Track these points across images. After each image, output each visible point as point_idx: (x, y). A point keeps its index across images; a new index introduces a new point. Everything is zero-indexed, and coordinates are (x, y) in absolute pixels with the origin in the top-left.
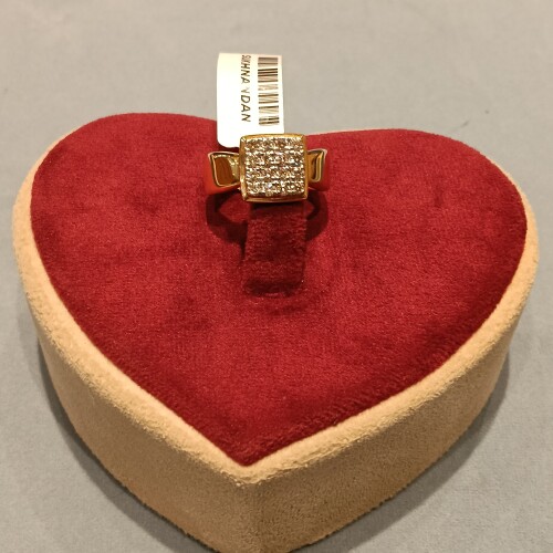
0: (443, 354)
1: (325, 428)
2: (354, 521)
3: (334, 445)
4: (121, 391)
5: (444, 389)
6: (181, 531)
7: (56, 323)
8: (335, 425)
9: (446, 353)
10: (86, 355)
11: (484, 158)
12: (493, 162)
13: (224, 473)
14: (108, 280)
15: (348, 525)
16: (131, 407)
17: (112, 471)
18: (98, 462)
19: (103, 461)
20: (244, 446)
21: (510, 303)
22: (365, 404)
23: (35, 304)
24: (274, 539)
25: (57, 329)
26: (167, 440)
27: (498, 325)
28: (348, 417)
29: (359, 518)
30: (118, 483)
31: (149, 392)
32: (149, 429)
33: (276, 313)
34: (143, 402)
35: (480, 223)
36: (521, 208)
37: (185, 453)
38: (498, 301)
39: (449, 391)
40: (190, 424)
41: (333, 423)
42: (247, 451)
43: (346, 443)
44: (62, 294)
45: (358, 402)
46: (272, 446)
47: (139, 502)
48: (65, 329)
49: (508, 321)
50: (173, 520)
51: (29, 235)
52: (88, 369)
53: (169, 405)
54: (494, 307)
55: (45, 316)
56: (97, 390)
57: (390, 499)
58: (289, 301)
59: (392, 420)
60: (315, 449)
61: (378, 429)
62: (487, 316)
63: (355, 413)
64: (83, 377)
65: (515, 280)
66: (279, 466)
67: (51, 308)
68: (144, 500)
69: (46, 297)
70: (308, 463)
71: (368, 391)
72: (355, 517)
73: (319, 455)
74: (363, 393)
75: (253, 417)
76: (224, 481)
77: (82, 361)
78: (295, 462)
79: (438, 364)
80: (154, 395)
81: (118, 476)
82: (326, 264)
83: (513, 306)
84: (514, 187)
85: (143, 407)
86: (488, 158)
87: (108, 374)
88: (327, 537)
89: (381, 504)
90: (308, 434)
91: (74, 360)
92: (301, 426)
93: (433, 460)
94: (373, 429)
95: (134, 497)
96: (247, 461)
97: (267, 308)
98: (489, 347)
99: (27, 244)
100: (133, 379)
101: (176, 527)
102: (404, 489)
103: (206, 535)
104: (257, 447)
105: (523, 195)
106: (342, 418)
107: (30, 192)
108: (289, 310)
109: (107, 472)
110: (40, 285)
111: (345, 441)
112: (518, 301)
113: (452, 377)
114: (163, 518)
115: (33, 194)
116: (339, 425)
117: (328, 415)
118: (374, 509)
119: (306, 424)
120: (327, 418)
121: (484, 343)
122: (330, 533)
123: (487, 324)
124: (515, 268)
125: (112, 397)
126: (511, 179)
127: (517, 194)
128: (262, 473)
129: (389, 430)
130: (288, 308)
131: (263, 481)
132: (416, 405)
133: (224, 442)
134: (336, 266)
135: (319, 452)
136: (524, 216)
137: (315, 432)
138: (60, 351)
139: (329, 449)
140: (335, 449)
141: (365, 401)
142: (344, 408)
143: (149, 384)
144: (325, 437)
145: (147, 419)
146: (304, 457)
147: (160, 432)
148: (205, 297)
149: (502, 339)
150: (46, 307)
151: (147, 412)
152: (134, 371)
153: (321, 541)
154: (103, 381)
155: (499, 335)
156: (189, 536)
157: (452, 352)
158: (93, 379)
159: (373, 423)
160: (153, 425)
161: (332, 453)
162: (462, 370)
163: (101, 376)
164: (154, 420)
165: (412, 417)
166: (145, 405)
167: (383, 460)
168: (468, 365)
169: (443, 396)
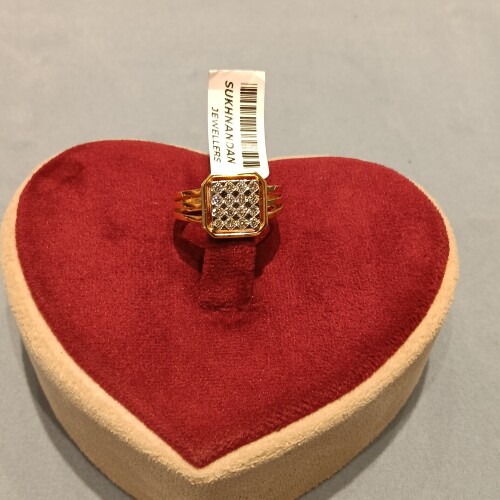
1: (269, 433)
3: (277, 449)
4: (91, 397)
5: (374, 396)
7: (35, 334)
8: (279, 430)
9: (377, 364)
10: (61, 363)
13: (179, 474)
16: (99, 413)
17: (87, 454)
19: (79, 445)
21: (434, 317)
22: (304, 412)
23: (18, 316)
25: (35, 339)
27: (423, 337)
28: (289, 423)
30: (93, 465)
31: (115, 398)
32: (115, 433)
33: (229, 327)
34: (110, 408)
37: (146, 455)
39: (379, 397)
40: (151, 429)
41: (277, 428)
43: (288, 446)
44: (41, 308)
45: (299, 410)
46: (222, 451)
47: (111, 482)
48: (43, 339)
49: (431, 334)
51: (14, 252)
52: (62, 376)
53: (133, 412)
54: (420, 321)
55: (26, 327)
56: (70, 395)
57: (327, 479)
58: (240, 316)
59: (329, 425)
60: (260, 452)
61: (316, 432)
62: (412, 329)
63: (296, 419)
66: (228, 467)
67: (31, 320)
68: (114, 481)
69: (27, 310)
70: (254, 464)
71: (308, 400)
73: (264, 457)
74: (304, 402)
77: (58, 368)
78: (243, 464)
79: (370, 373)
81: (92, 459)
83: (435, 320)
84: (438, 212)
85: (110, 413)
86: (416, 184)
87: (81, 381)
89: (320, 484)
90: (254, 439)
91: (52, 368)
93: (365, 445)
94: (312, 433)
95: (106, 477)
96: (201, 464)
97: (221, 321)
98: (414, 358)
99: (12, 260)
100: (102, 386)
102: (339, 471)
104: (209, 452)
106: (285, 424)
107: (15, 213)
108: (239, 323)
109: (83, 454)
110: (22, 299)
111: (287, 444)
112: (440, 316)
113: (381, 385)
115: (18, 214)
116: (282, 430)
117: (271, 422)
118: (313, 489)
119: (252, 430)
120: (270, 425)
121: (410, 354)
123: (413, 336)
125: (83, 402)
128: (214, 474)
129: (327, 431)
130: (239, 321)
131: (214, 481)
132: (349, 412)
133: (179, 447)
135: (263, 455)
136: (447, 239)
137: (260, 437)
139: (273, 452)
140: (278, 452)
141: (305, 409)
142: (287, 416)
144: (269, 441)
145: (113, 423)
146: (250, 460)
147: (124, 435)
150: (27, 319)
151: (114, 417)
152: (102, 378)
154: (76, 388)
155: (423, 347)
157: (382, 363)
158: (67, 386)
159: (312, 428)
160: (119, 429)
161: (274, 455)
162: (390, 380)
163: (74, 383)
164: (120, 425)
165: (346, 421)
166: (112, 411)
167: (320, 454)
168: (397, 374)
169: (374, 402)
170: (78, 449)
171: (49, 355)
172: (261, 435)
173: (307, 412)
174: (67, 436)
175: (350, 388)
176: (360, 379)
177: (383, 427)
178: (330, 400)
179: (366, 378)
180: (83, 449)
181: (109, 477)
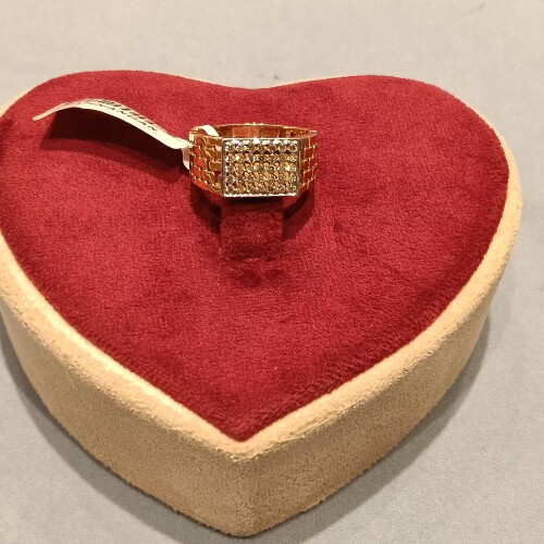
0: (433, 311)
1: (319, 396)
2: (347, 485)
3: (330, 413)
4: (103, 372)
5: (436, 346)
6: (171, 508)
7: (26, 304)
8: (330, 393)
9: (437, 310)
10: (62, 336)
11: (458, 101)
12: (468, 105)
13: (219, 450)
14: (79, 253)
15: (341, 489)
16: (115, 388)
18: (77, 443)
20: (239, 421)
21: (497, 253)
22: (358, 369)
24: (270, 510)
25: (27, 310)
26: (157, 420)
27: (487, 276)
28: (342, 383)
29: (352, 481)
30: (100, 463)
31: (132, 371)
32: (136, 410)
34: (127, 382)
35: (461, 171)
36: (502, 153)
37: (176, 433)
38: (485, 251)
39: (441, 348)
40: (179, 402)
41: (327, 390)
42: (242, 427)
43: (342, 410)
45: (352, 366)
46: (267, 419)
47: (125, 481)
48: (36, 310)
49: (496, 272)
50: (161, 498)
52: (65, 350)
53: (155, 383)
54: (481, 258)
55: (13, 297)
56: (78, 373)
57: (381, 459)
58: (271, 266)
59: (386, 383)
60: (311, 419)
61: (374, 393)
62: (475, 269)
63: (349, 378)
64: (61, 359)
65: (500, 228)
66: (276, 439)
67: (19, 289)
68: (129, 479)
69: (12, 277)
70: (305, 433)
71: (361, 355)
72: (348, 481)
73: (315, 424)
74: (357, 357)
75: (245, 391)
76: (218, 458)
77: (58, 342)
78: (292, 434)
79: (429, 321)
80: (139, 374)
81: (100, 457)
83: (500, 256)
84: (492, 131)
85: (127, 388)
86: (463, 101)
87: (88, 354)
88: (321, 502)
89: (373, 465)
90: (303, 404)
92: (295, 396)
93: (423, 416)
94: (369, 393)
95: (118, 477)
96: (242, 436)
98: (479, 300)
100: (115, 358)
101: (165, 505)
102: (395, 449)
103: (197, 511)
104: (252, 421)
105: (501, 138)
106: (337, 384)
110: (4, 265)
111: (341, 408)
112: (504, 250)
113: (444, 333)
114: (150, 496)
116: (334, 392)
117: (322, 382)
118: (366, 471)
119: (300, 393)
120: (321, 386)
121: (473, 297)
122: (323, 498)
123: (476, 276)
124: (500, 216)
125: (94, 379)
126: (487, 122)
127: (496, 138)
128: (258, 447)
129: (385, 392)
130: (271, 272)
131: (259, 455)
132: (409, 366)
133: (216, 419)
135: (314, 421)
136: (505, 161)
137: (310, 401)
138: (33, 333)
139: (326, 418)
140: (331, 417)
141: (359, 365)
142: (338, 374)
143: (132, 363)
144: (321, 406)
145: (133, 399)
146: (301, 428)
147: (148, 412)
148: (183, 267)
149: (491, 290)
150: (13, 287)
151: (133, 392)
153: (315, 507)
155: (488, 287)
156: (179, 513)
157: (443, 307)
158: (72, 361)
159: (368, 387)
160: (140, 405)
161: (327, 422)
162: (454, 327)
163: (80, 357)
164: (141, 400)
165: (406, 378)
166: (130, 385)
167: (376, 423)
168: (460, 320)
169: (436, 354)
171: (45, 327)
172: (311, 398)
173: (361, 369)
175: (408, 339)
176: (418, 329)
178: (386, 354)
179: (425, 327)
181: (123, 476)
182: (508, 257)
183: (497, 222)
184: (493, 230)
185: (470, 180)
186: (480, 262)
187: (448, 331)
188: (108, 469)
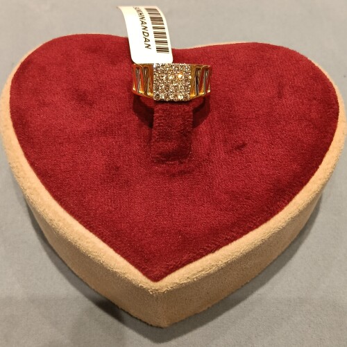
0: (284, 202)
1: (207, 254)
3: (213, 266)
4: (73, 231)
5: (284, 224)
6: (117, 306)
7: (29, 184)
9: (286, 202)
10: (49, 206)
11: (310, 62)
13: (141, 286)
14: (62, 154)
16: (79, 242)
17: (73, 269)
19: (66, 263)
21: (328, 164)
22: (233, 238)
23: (15, 170)
25: (29, 188)
26: (104, 264)
27: (320, 179)
28: (221, 247)
31: (91, 231)
32: (92, 256)
33: (174, 175)
34: (87, 238)
35: (308, 109)
37: (116, 273)
38: (320, 163)
39: (288, 224)
40: (119, 253)
41: (213, 251)
42: (156, 273)
43: (221, 263)
44: (32, 164)
45: (228, 237)
46: (172, 268)
48: (35, 189)
49: (326, 177)
51: (10, 123)
52: (51, 216)
54: (317, 168)
55: (21, 179)
56: (58, 230)
57: (247, 283)
58: (182, 167)
59: (251, 247)
60: (201, 269)
61: (242, 253)
62: (313, 174)
63: (227, 244)
64: (48, 221)
65: (331, 148)
66: (178, 281)
67: (25, 174)
68: (93, 287)
69: (22, 166)
70: (196, 278)
71: (234, 230)
73: (203, 272)
74: (232, 231)
75: (159, 250)
76: (141, 290)
77: (47, 210)
78: (188, 278)
79: (281, 208)
82: (206, 139)
83: (330, 166)
84: (331, 84)
85: (87, 242)
87: (64, 219)
90: (195, 259)
91: (42, 210)
92: (191, 255)
93: (275, 258)
94: (238, 254)
96: (156, 279)
97: (168, 172)
98: (314, 195)
99: (8, 129)
100: (80, 223)
102: (256, 276)
103: (132, 311)
104: (163, 270)
106: (218, 247)
107: (9, 93)
108: (182, 173)
110: (18, 158)
112: (333, 162)
113: (290, 217)
115: (11, 94)
116: (216, 252)
117: (208, 247)
118: (238, 290)
119: (194, 253)
120: (208, 249)
121: (310, 193)
123: (313, 179)
124: (331, 140)
125: (67, 235)
126: (328, 77)
128: (167, 286)
129: (249, 252)
130: (181, 171)
131: (167, 290)
132: (266, 237)
133: (141, 267)
134: (213, 141)
136: (337, 103)
138: (32, 203)
139: (210, 269)
140: (214, 268)
141: (233, 236)
142: (219, 242)
144: (207, 261)
145: (90, 250)
146: (193, 275)
147: (99, 259)
148: (127, 165)
150: (22, 173)
151: (91, 245)
154: (61, 224)
155: (321, 186)
156: (122, 310)
157: (290, 199)
159: (239, 250)
160: (94, 254)
161: (211, 271)
162: (297, 212)
163: (59, 221)
164: (95, 251)
165: (264, 243)
166: (89, 240)
167: (244, 267)
168: (301, 208)
169: (284, 228)
170: (66, 265)
171: (39, 200)
172: (201, 256)
173: (235, 238)
174: (58, 256)
175: (266, 220)
176: (273, 214)
177: (288, 244)
178: (251, 229)
179: (278, 212)
180: (70, 265)
181: (89, 285)
182: (335, 167)
183: (329, 144)
184: (326, 149)
185: (314, 115)
186: (317, 170)
187: (293, 215)
188: (81, 280)
